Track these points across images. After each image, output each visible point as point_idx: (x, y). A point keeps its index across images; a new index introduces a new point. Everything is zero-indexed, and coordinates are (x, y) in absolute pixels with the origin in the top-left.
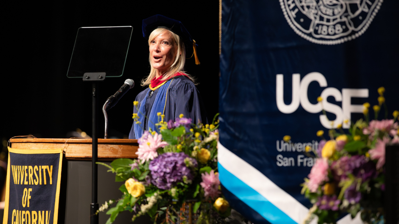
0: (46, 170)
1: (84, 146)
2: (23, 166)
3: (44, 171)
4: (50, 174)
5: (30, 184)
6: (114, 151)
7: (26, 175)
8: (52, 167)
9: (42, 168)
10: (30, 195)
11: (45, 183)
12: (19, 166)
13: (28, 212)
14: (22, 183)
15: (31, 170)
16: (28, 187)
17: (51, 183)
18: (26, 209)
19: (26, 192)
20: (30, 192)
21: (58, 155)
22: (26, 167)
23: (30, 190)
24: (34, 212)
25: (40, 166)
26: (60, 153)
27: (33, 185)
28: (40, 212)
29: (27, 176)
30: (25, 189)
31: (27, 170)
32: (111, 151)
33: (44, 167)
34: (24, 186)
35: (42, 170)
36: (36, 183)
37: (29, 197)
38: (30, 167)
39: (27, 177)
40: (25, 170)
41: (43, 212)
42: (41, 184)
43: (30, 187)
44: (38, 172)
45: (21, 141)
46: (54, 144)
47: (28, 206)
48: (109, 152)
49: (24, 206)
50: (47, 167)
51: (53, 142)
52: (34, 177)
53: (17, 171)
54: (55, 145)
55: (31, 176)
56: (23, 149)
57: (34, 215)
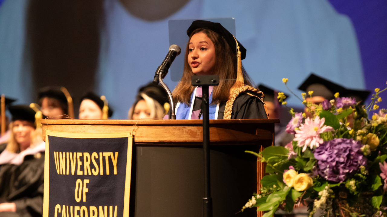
0: (110, 158)
1: (158, 128)
2: (75, 153)
3: (107, 158)
4: (115, 162)
5: (86, 174)
6: (193, 134)
7: (80, 163)
8: (117, 153)
9: (104, 155)
10: (86, 188)
11: (108, 173)
12: (68, 153)
13: (84, 208)
14: (73, 173)
15: (87, 157)
16: (83, 178)
17: (115, 172)
18: (81, 204)
19: (79, 184)
20: (87, 184)
21: (125, 140)
22: (80, 154)
23: (87, 181)
24: (92, 208)
25: (101, 154)
26: (127, 138)
27: (90, 175)
28: (101, 208)
29: (81, 164)
30: (79, 181)
31: (82, 159)
32: (189, 134)
33: (107, 154)
34: (76, 177)
35: (104, 158)
36: (95, 174)
37: (86, 190)
38: (86, 154)
39: (81, 166)
40: (78, 157)
41: (106, 208)
42: (102, 173)
43: (86, 177)
44: (97, 161)
45: (71, 123)
46: (119, 126)
47: (84, 200)
48: (187, 135)
49: (78, 200)
50: (111, 154)
51: (118, 123)
52: (92, 166)
53: (64, 159)
54: (121, 127)
55: (87, 164)
56: (75, 132)
57: (93, 211)
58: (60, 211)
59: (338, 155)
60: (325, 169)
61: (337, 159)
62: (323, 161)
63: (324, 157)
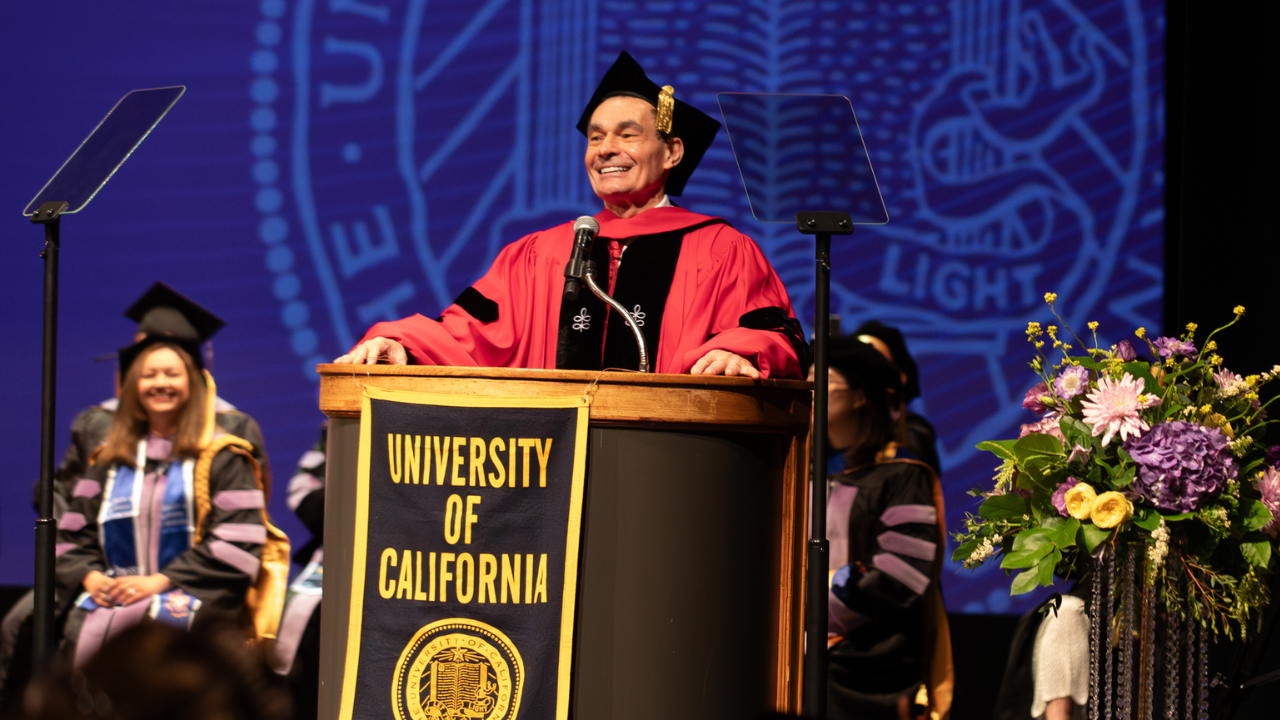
0: (533, 450)
1: (638, 391)
2: (447, 440)
3: (526, 452)
4: (543, 461)
5: (472, 483)
6: (702, 405)
7: (458, 460)
8: (549, 442)
9: (520, 445)
10: (473, 513)
11: (526, 483)
12: (428, 439)
13: (466, 557)
14: (440, 481)
15: (478, 448)
16: (464, 491)
17: (543, 483)
18: (458, 549)
19: (455, 505)
20: (474, 506)
21: (572, 413)
22: (459, 441)
23: (474, 499)
24: (486, 558)
25: (512, 441)
26: (576, 409)
27: (483, 487)
28: (505, 558)
29: (462, 462)
30: (455, 498)
31: (464, 451)
32: (697, 406)
33: (526, 443)
34: (448, 489)
35: (520, 451)
36: (497, 483)
37: (472, 518)
38: (477, 442)
39: (460, 466)
40: (456, 447)
41: (518, 558)
42: (512, 483)
43: (475, 491)
44: (504, 456)
45: (443, 374)
46: (558, 383)
47: (468, 540)
48: (693, 408)
49: (452, 540)
50: (537, 442)
51: (556, 377)
52: (489, 467)
53: (418, 451)
54: (561, 385)
55: (477, 463)
56: (449, 393)
57: (488, 565)
58: (394, 563)
59: (1187, 456)
60: (1152, 484)
61: (1184, 464)
62: (1151, 467)
63: (1154, 458)
